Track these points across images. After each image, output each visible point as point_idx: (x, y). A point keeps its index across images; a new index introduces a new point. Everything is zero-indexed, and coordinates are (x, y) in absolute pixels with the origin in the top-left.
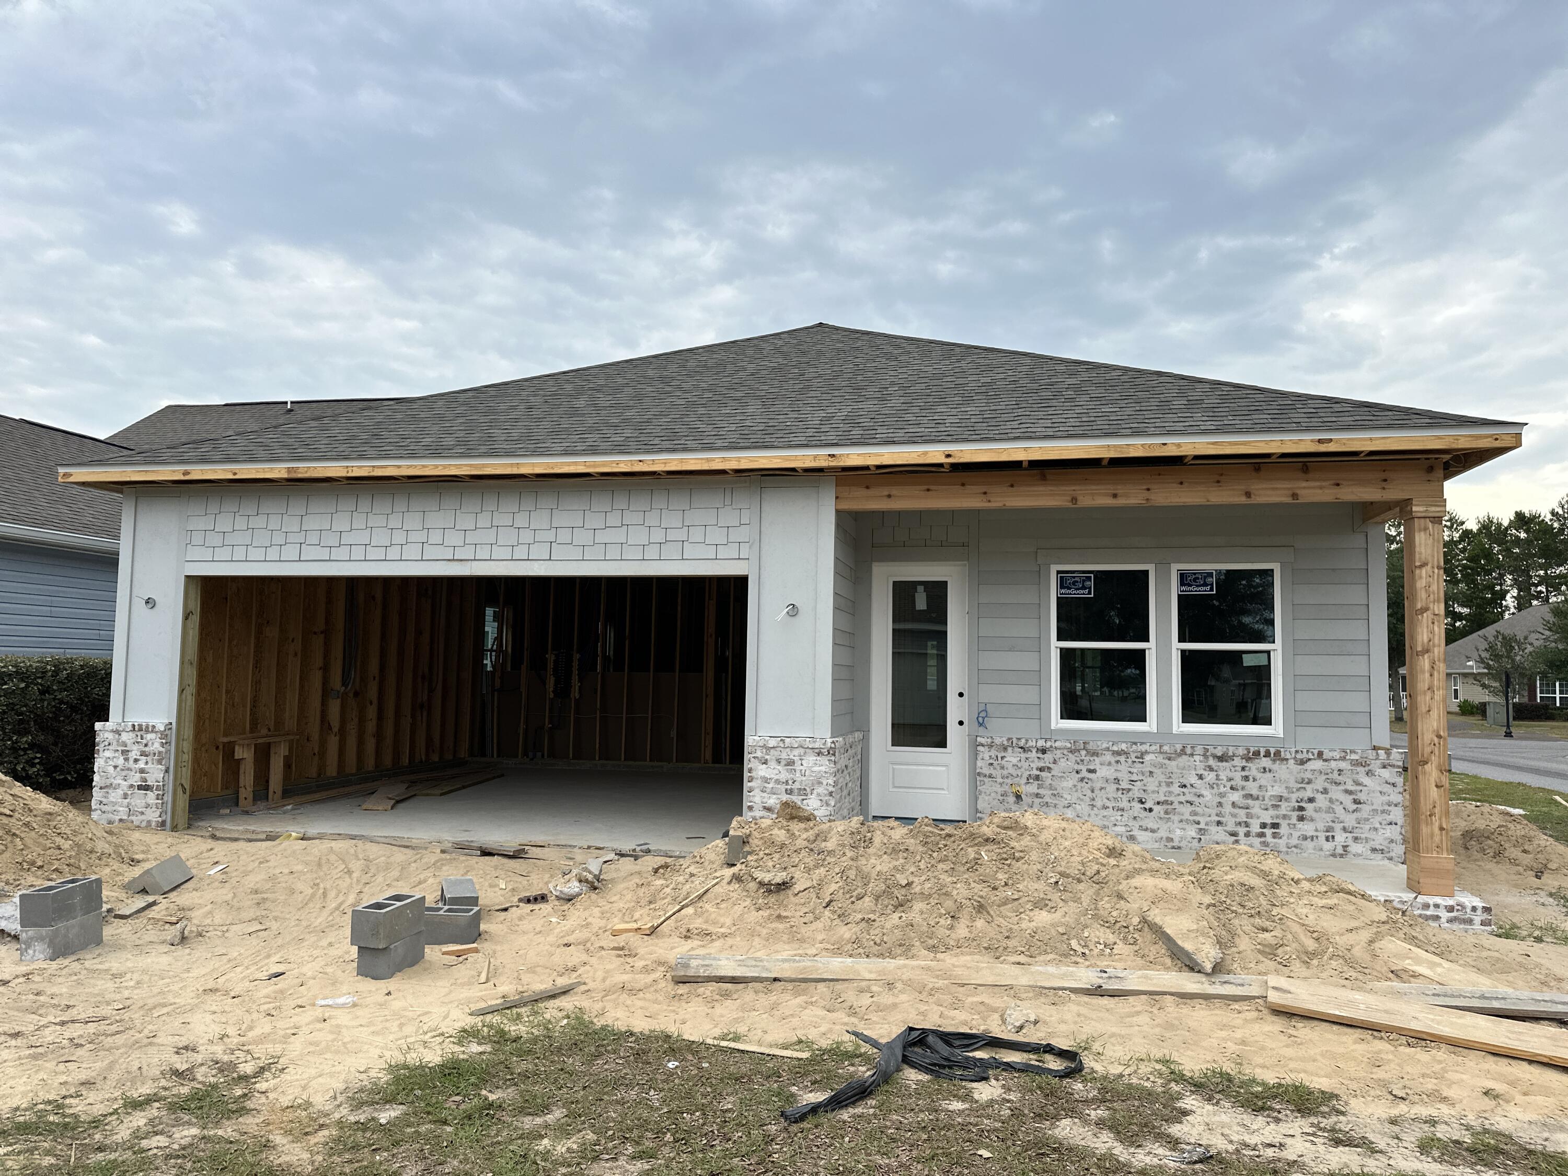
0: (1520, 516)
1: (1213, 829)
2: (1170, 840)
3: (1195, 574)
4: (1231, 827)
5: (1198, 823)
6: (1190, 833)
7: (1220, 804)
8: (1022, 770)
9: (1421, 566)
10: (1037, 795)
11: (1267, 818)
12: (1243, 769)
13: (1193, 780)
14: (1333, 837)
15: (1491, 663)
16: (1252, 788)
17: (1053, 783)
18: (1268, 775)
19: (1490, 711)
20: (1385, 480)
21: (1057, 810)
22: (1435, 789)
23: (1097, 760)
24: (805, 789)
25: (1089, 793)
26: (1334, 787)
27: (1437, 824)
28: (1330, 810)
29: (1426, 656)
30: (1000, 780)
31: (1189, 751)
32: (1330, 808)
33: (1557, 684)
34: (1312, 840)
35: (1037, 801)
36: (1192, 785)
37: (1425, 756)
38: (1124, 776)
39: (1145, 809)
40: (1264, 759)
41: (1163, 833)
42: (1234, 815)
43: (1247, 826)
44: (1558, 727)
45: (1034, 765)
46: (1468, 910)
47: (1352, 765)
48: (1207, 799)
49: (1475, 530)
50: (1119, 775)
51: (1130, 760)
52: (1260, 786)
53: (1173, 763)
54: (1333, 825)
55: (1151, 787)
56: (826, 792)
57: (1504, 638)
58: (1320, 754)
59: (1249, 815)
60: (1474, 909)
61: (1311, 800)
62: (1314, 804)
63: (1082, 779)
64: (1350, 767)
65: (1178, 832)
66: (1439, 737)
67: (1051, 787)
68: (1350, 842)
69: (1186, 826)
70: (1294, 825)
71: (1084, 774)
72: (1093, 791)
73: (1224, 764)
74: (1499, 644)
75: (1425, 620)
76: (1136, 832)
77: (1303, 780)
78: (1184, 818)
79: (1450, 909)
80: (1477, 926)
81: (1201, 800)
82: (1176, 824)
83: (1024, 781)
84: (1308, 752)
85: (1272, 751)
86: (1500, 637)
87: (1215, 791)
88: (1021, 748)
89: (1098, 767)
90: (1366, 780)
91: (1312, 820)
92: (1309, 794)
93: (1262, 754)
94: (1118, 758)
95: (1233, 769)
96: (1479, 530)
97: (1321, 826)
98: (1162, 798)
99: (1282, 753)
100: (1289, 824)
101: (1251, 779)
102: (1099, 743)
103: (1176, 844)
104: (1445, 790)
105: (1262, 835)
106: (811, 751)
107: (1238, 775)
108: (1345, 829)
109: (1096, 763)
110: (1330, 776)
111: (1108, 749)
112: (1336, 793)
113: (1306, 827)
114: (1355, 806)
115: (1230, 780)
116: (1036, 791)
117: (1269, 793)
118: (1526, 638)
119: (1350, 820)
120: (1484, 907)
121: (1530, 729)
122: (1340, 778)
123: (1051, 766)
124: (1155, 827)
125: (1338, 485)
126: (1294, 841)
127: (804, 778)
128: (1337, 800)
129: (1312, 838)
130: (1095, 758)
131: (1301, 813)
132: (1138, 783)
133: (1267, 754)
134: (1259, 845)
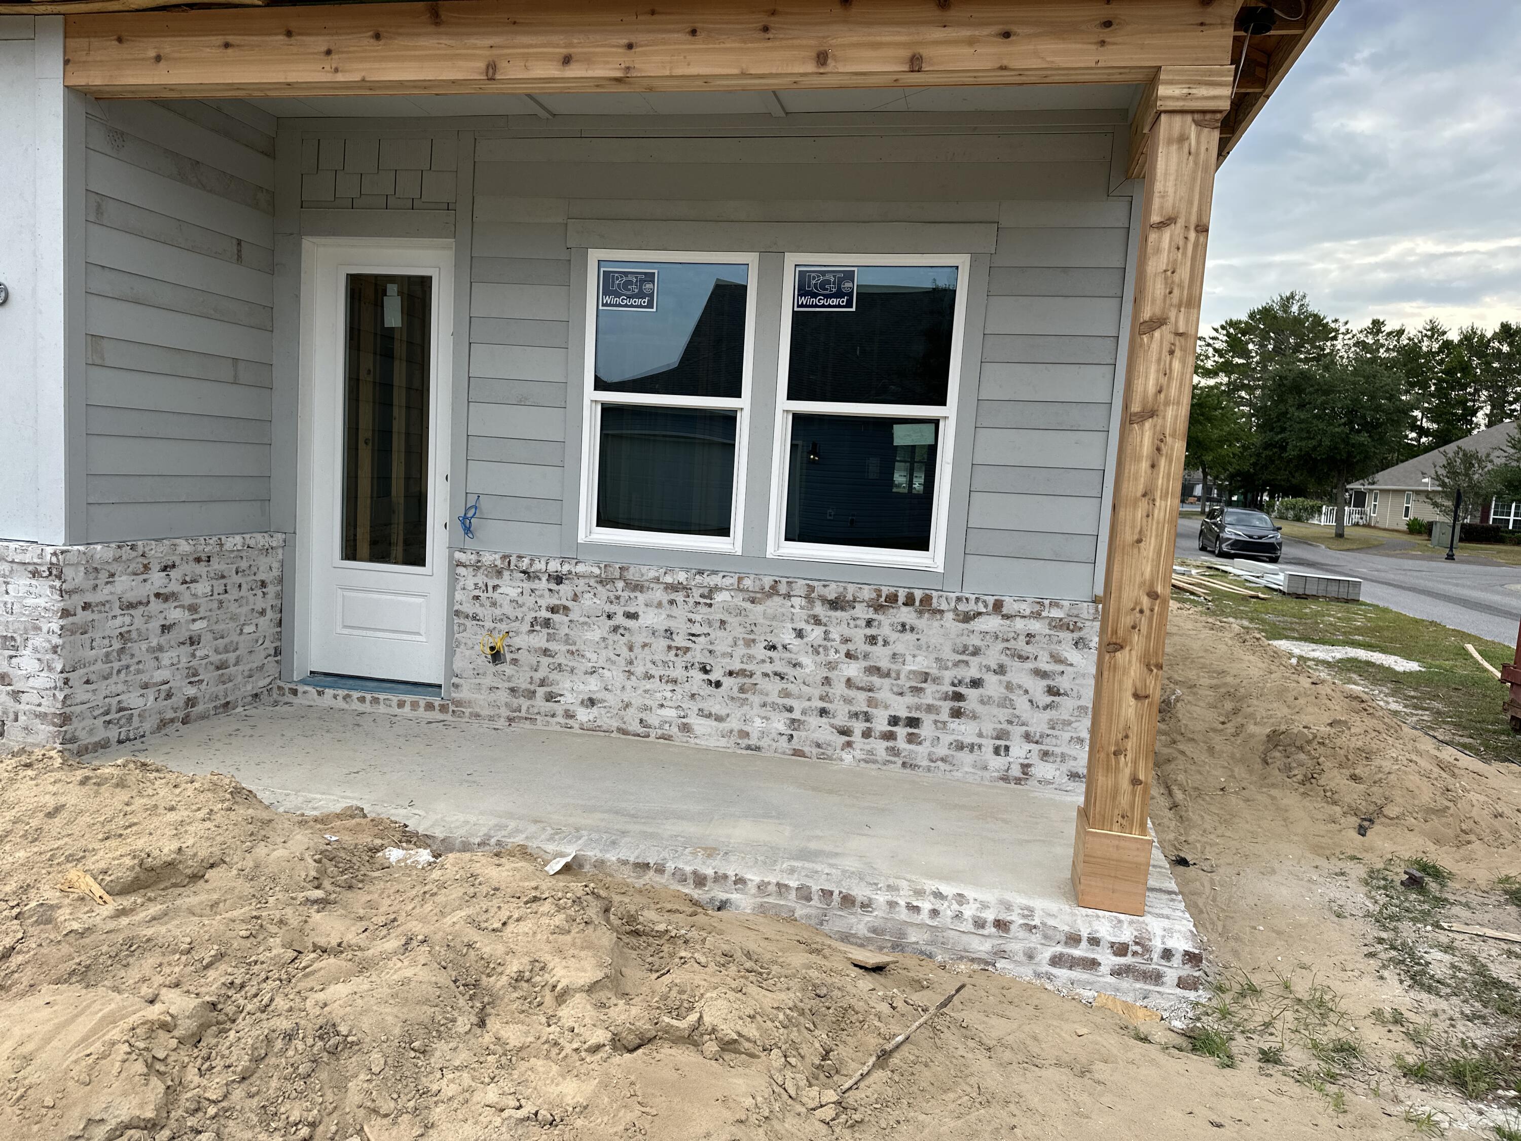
0: (1505, 328)
1: (814, 721)
2: (745, 734)
3: (824, 273)
4: (841, 720)
5: (790, 710)
6: (775, 725)
7: (827, 681)
8: (524, 609)
9: (1162, 225)
10: (546, 652)
11: (901, 707)
12: (869, 623)
13: (788, 637)
14: (1007, 748)
15: (1447, 480)
16: (881, 656)
17: (572, 633)
18: (909, 637)
19: (1436, 531)
20: (1108, 24)
21: (574, 678)
22: (1132, 702)
23: (641, 598)
24: (13, 638)
25: (625, 652)
26: (1017, 664)
27: (1127, 772)
28: (1006, 703)
29: (1148, 424)
30: (489, 624)
31: (783, 589)
32: (1006, 698)
33: (1514, 505)
34: (972, 751)
35: (545, 661)
36: (785, 647)
37: (1121, 633)
38: (681, 627)
39: (710, 682)
40: (905, 609)
41: (734, 724)
42: (848, 701)
43: (867, 720)
44: (1506, 552)
45: (543, 603)
46: (1155, 956)
47: (1052, 627)
48: (807, 671)
49: (1456, 341)
50: (672, 624)
51: (691, 601)
52: (894, 654)
53: (759, 608)
54: (1009, 727)
55: (721, 647)
56: (47, 645)
57: (1465, 455)
58: (998, 606)
59: (871, 702)
60: (1167, 954)
61: (976, 683)
62: (980, 690)
63: (615, 629)
64: (1048, 631)
65: (758, 722)
66: (1153, 595)
67: (567, 640)
68: (1035, 759)
69: (772, 714)
70: (944, 723)
71: (620, 620)
72: (631, 649)
73: (839, 614)
74: (1458, 461)
75: (1155, 346)
76: (694, 720)
77: (966, 648)
78: (769, 700)
79: (1121, 950)
80: (1169, 988)
81: (797, 672)
82: (757, 710)
83: (526, 627)
84: (977, 599)
85: (918, 594)
86: (1461, 455)
87: (821, 658)
88: (524, 572)
89: (641, 610)
90: (1073, 655)
91: (975, 717)
92: (973, 672)
93: (901, 599)
94: (673, 596)
95: (852, 623)
96: (1461, 341)
97: (988, 728)
98: (737, 666)
99: (934, 601)
100: (936, 722)
101: (881, 642)
102: (644, 569)
103: (753, 742)
104: (1150, 704)
105: (889, 736)
106: (21, 568)
107: (859, 635)
108: (1027, 737)
109: (639, 603)
110: (1011, 644)
111: (657, 580)
112: (1019, 674)
113: (963, 727)
114: (1049, 699)
115: (846, 641)
116: (544, 644)
117: (908, 668)
118: (1488, 455)
119: (1038, 722)
120: (1187, 953)
121: (1475, 552)
122: (1029, 648)
123: (570, 604)
124: (723, 712)
125: (1007, 35)
126: (942, 750)
127: (11, 618)
128: (1020, 687)
129: (972, 747)
130: (638, 594)
131: (957, 704)
132: (702, 639)
133: (910, 601)
134: (884, 753)
